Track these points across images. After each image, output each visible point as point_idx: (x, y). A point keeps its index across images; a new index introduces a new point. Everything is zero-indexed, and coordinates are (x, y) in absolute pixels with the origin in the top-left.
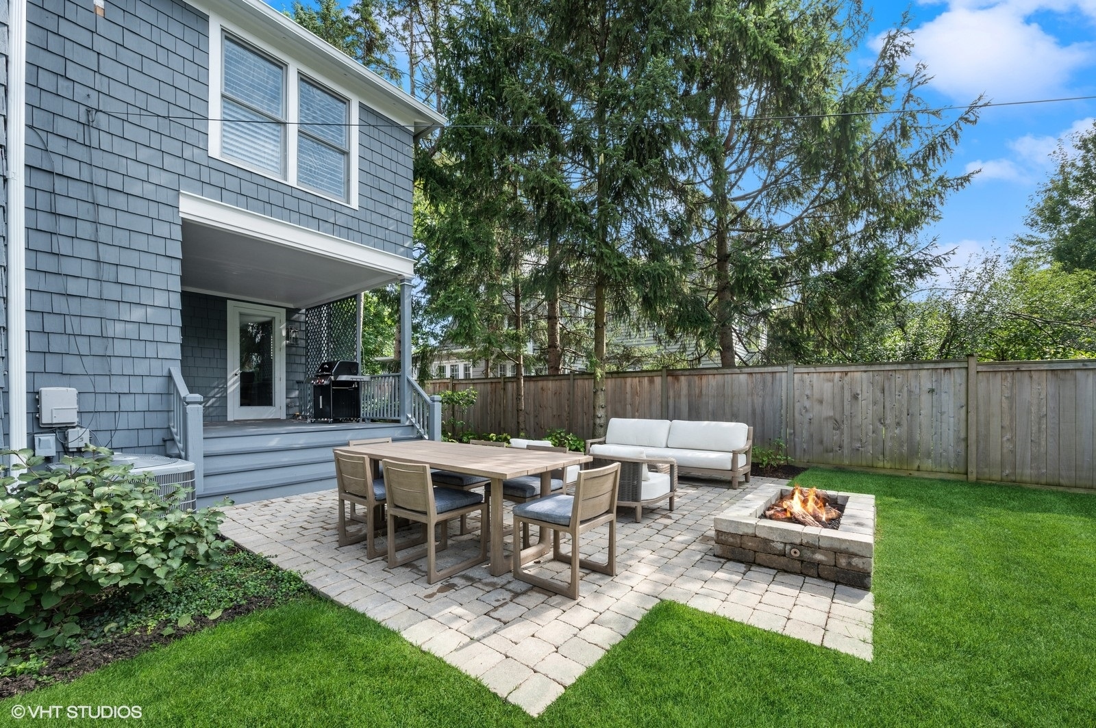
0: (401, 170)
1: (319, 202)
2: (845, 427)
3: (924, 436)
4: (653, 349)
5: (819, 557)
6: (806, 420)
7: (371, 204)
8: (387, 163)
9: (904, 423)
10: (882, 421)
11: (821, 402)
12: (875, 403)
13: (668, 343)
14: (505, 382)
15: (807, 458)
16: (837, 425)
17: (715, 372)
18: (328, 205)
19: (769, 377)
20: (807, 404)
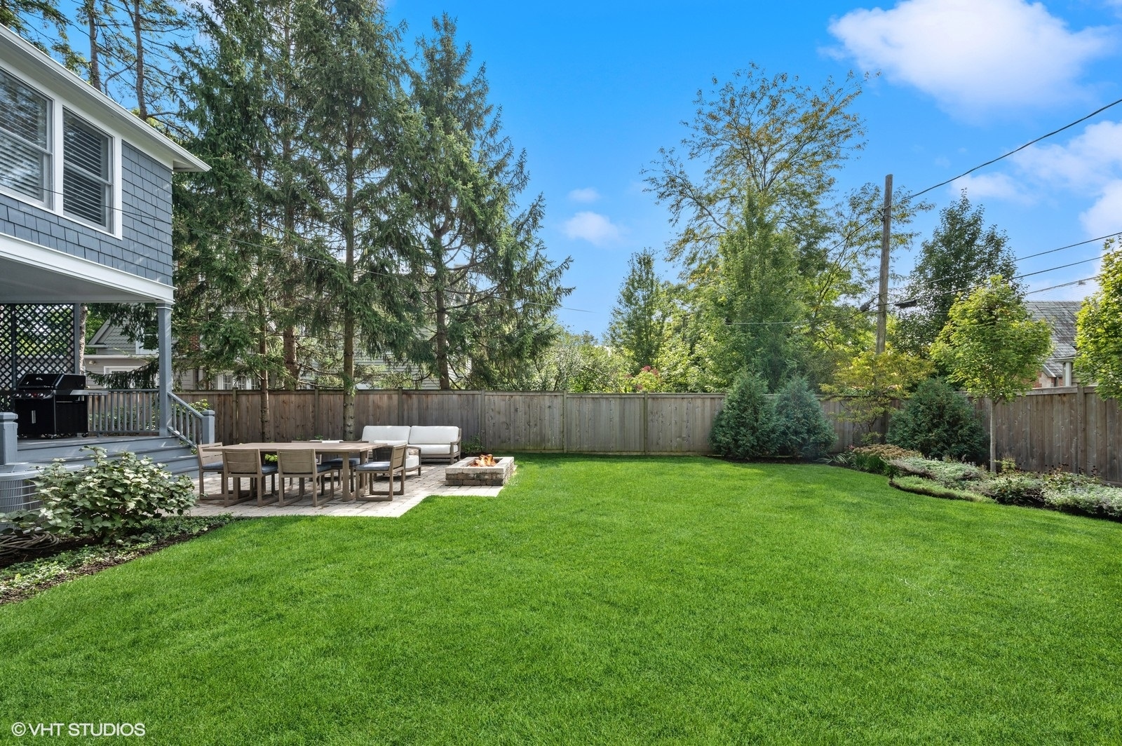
0: (161, 204)
1: (85, 231)
2: (511, 428)
3: (548, 432)
4: (383, 368)
5: (486, 477)
6: (491, 425)
7: (133, 235)
8: (148, 198)
9: (538, 424)
10: (529, 423)
11: (499, 413)
12: (525, 414)
13: (396, 364)
14: (237, 395)
15: (492, 447)
16: (508, 426)
17: (437, 392)
18: (93, 234)
19: (471, 397)
20: (492, 414)
